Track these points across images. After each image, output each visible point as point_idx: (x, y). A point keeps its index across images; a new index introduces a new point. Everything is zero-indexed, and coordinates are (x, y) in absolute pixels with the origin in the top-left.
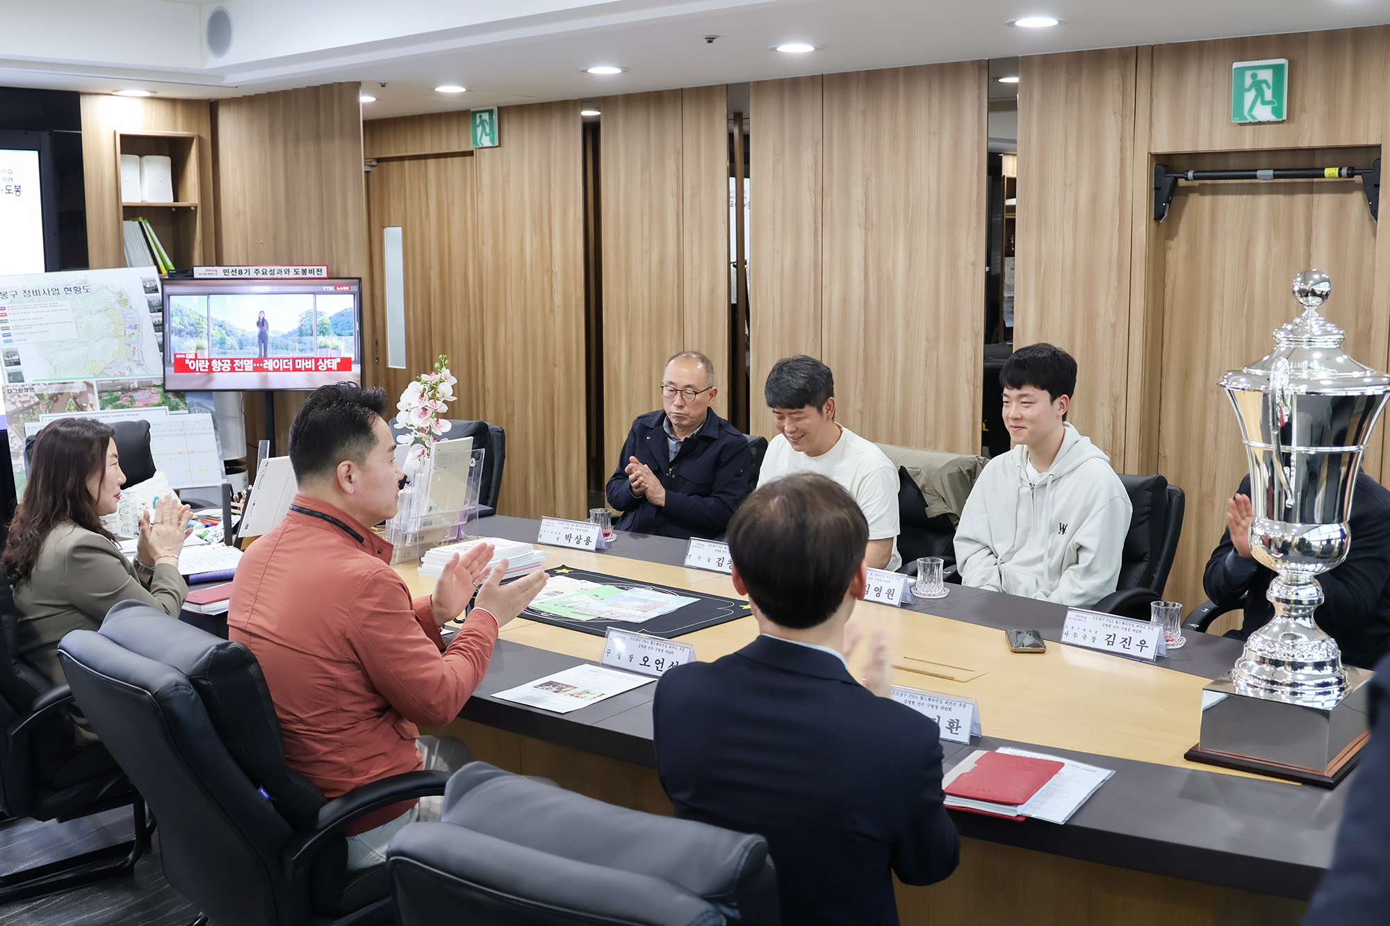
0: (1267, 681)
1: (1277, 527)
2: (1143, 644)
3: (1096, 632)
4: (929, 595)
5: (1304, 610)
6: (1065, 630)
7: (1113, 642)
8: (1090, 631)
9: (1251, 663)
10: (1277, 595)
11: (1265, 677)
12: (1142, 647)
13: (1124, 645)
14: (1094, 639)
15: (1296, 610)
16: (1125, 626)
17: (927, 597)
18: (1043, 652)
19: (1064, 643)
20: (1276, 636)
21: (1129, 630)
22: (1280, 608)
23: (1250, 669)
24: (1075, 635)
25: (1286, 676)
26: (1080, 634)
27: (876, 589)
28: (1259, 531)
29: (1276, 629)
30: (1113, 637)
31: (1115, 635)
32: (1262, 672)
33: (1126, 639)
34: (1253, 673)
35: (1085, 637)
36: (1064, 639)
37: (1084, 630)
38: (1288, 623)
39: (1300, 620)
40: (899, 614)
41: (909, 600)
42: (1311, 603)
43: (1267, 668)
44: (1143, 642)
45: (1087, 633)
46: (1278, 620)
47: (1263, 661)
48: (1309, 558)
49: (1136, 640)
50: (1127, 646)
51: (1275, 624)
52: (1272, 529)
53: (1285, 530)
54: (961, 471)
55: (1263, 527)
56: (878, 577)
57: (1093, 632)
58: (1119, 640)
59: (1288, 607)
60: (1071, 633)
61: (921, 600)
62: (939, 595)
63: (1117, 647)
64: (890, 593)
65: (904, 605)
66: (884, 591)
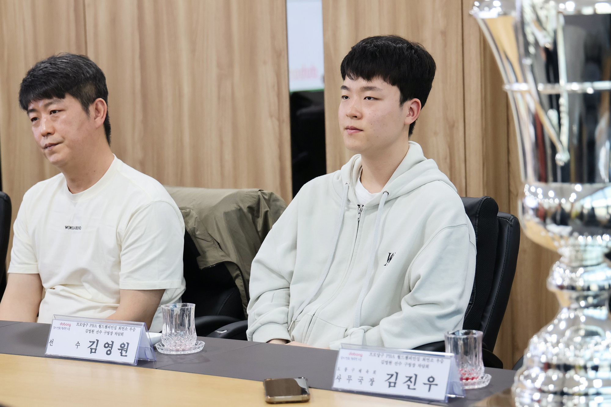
0: (555, 393)
1: (551, 194)
2: (431, 381)
3: (375, 372)
4: (178, 350)
5: (595, 297)
6: (337, 373)
7: (395, 383)
8: (367, 372)
9: (535, 371)
10: (559, 282)
11: (551, 387)
12: (430, 385)
13: (409, 386)
14: (372, 381)
15: (585, 298)
16: (409, 361)
17: (174, 353)
18: (306, 401)
19: (337, 390)
20: (562, 334)
21: (414, 365)
22: (564, 297)
23: (534, 380)
24: (349, 378)
25: (578, 384)
26: (356, 376)
27: (107, 345)
28: (531, 202)
29: (563, 325)
30: (394, 377)
31: (397, 374)
32: (549, 380)
33: (411, 378)
34: (538, 384)
35: (361, 380)
36: (337, 384)
37: (360, 371)
38: (577, 318)
39: (592, 312)
40: (134, 373)
41: (149, 355)
42: (602, 289)
43: (555, 375)
44: (431, 380)
45: (363, 374)
46: (564, 314)
47: (547, 366)
48: (594, 229)
49: (423, 378)
50: (412, 386)
51: (560, 320)
52: (546, 195)
53: (561, 194)
54: (240, 210)
55: (535, 194)
56: (108, 330)
57: (371, 372)
58: (402, 379)
59: (574, 294)
60: (344, 376)
61: (166, 357)
62: (190, 349)
63: (401, 389)
64: (123, 348)
65: (141, 363)
66: (116, 346)
